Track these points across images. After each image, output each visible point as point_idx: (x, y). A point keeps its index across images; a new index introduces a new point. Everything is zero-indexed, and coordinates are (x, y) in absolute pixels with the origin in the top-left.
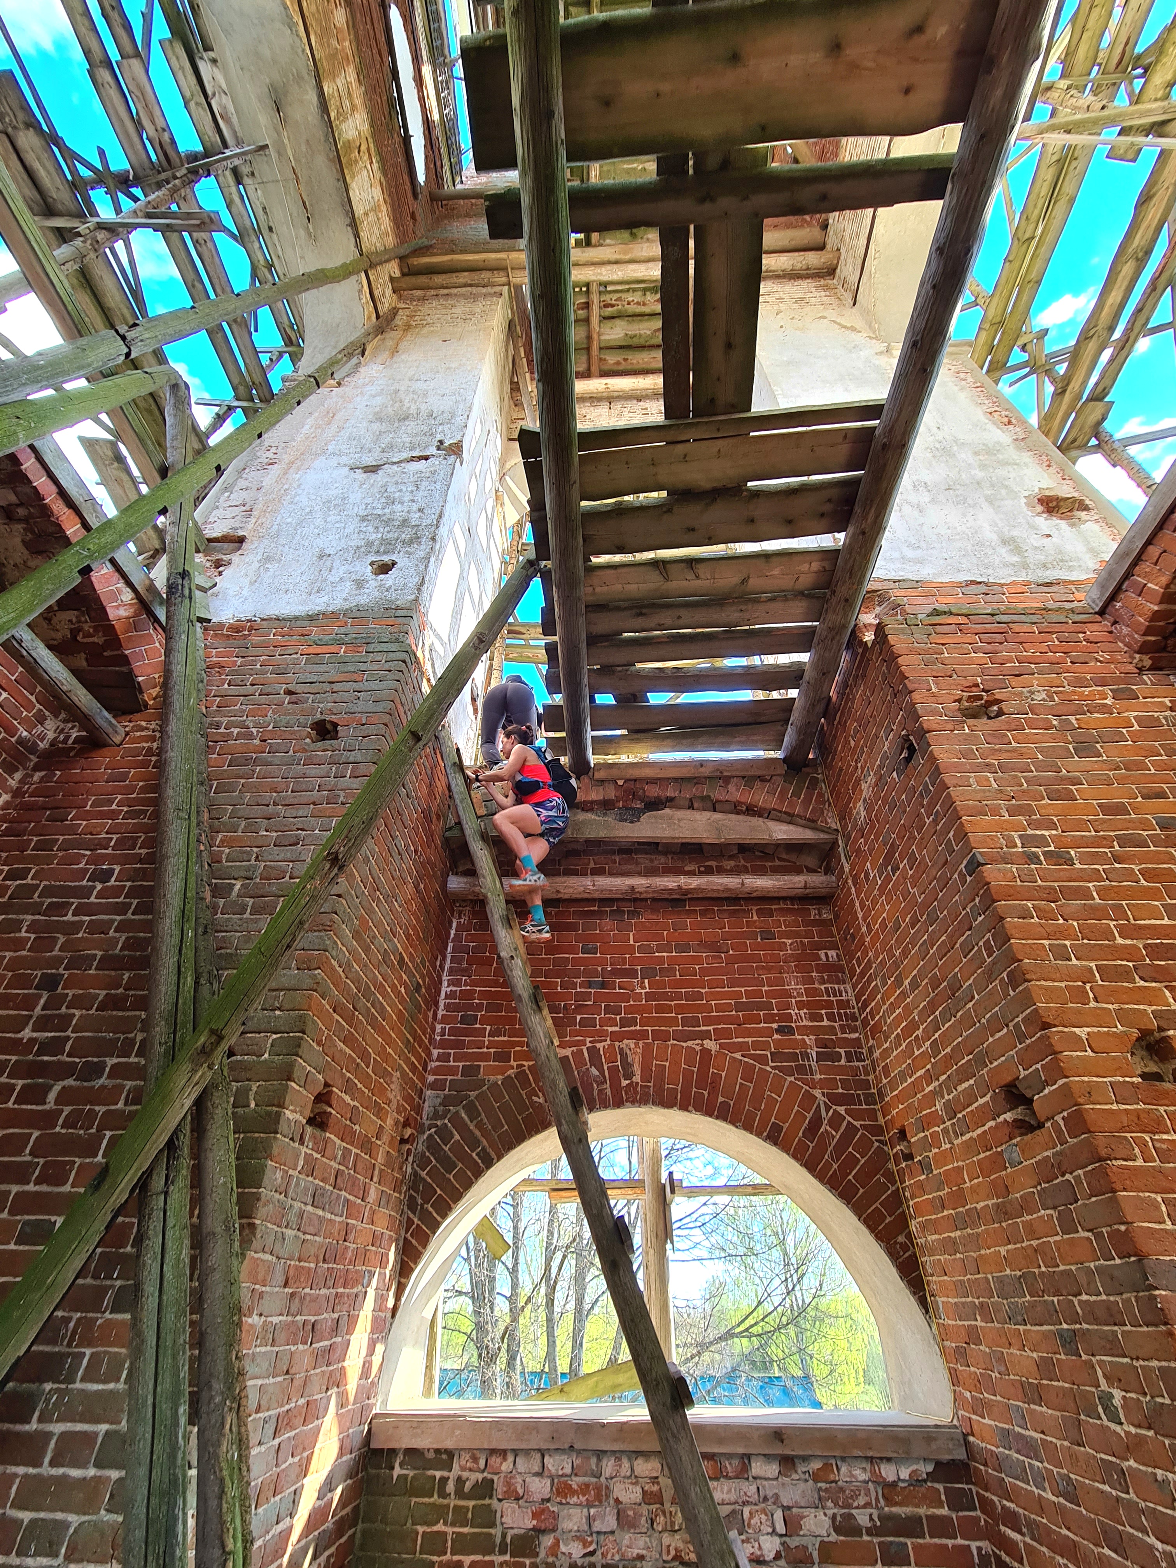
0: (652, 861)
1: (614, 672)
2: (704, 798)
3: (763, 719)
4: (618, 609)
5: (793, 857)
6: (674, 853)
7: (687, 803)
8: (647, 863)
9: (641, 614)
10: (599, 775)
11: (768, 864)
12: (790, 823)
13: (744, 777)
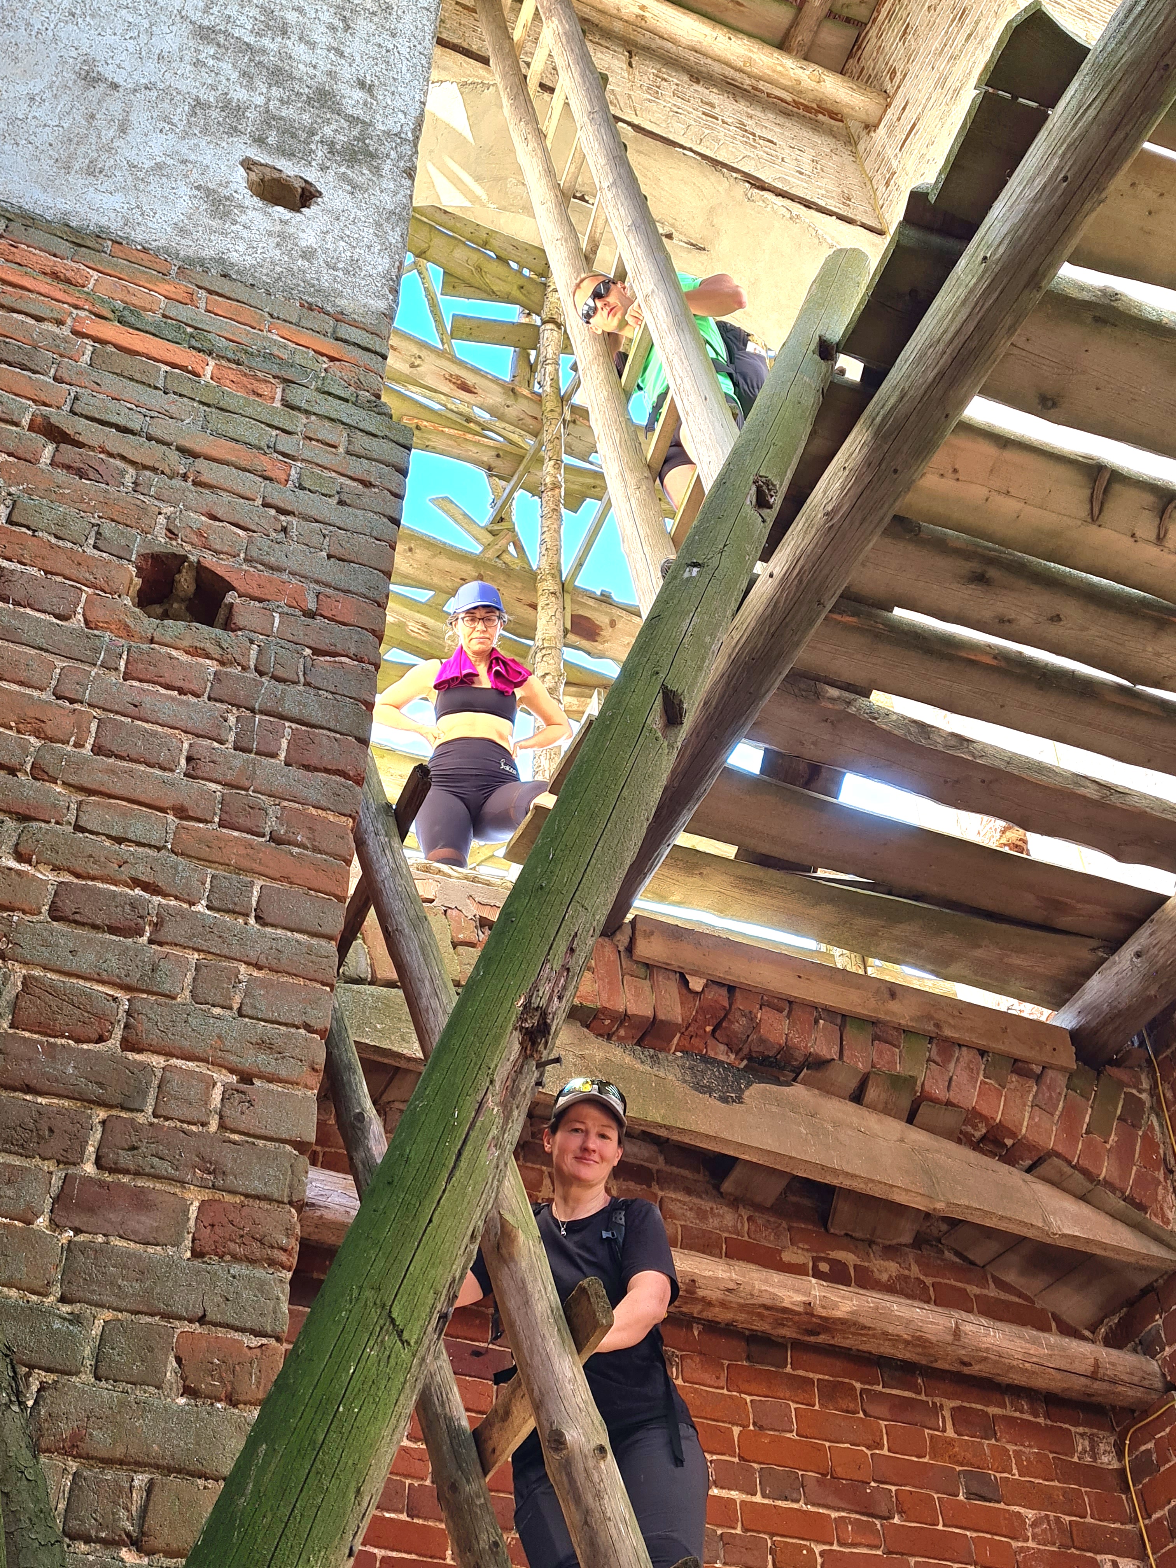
0: (702, 1215)
1: (818, 695)
2: (899, 1083)
3: (1065, 921)
4: (940, 546)
5: (1031, 1285)
6: (759, 1207)
7: (853, 1084)
8: (691, 1219)
9: (980, 579)
10: (646, 949)
11: (973, 1290)
12: (1083, 1198)
13: (982, 1053)
